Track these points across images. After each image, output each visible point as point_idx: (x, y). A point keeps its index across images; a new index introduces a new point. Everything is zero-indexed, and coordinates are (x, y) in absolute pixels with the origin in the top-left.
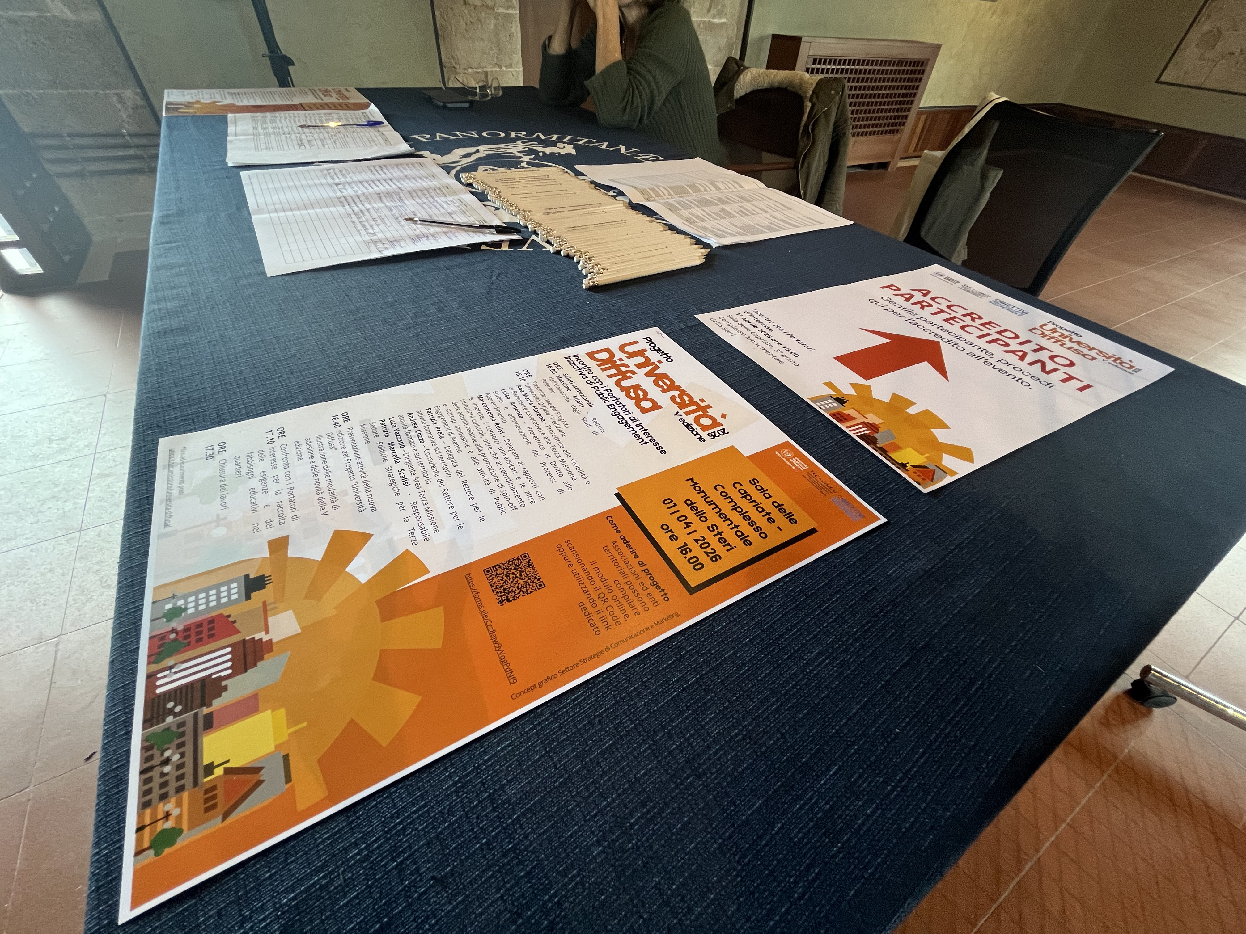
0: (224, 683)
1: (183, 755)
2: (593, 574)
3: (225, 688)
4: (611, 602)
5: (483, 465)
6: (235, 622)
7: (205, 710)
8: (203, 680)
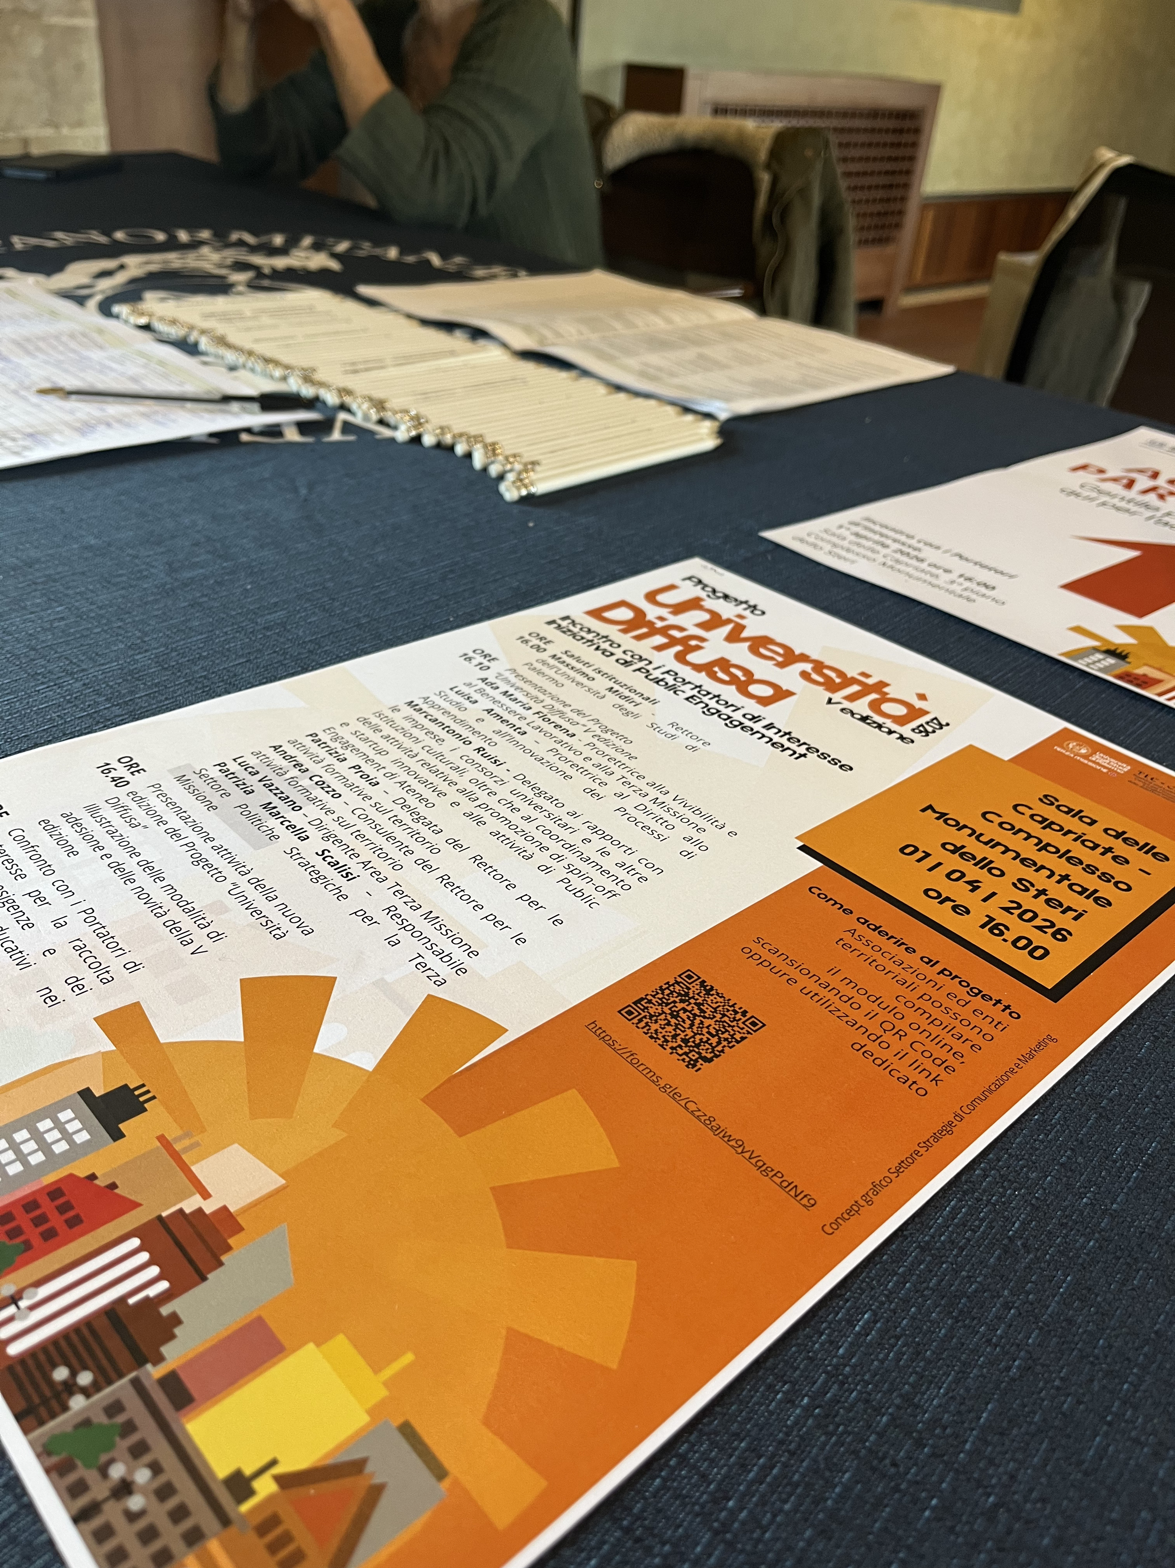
0: (165, 1310)
1: (156, 1468)
2: (849, 991)
3: (175, 1320)
4: (913, 1035)
5: (494, 824)
6: (113, 1186)
7: (154, 1372)
8: (112, 1312)
